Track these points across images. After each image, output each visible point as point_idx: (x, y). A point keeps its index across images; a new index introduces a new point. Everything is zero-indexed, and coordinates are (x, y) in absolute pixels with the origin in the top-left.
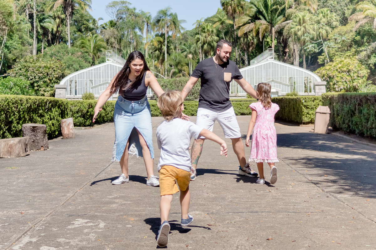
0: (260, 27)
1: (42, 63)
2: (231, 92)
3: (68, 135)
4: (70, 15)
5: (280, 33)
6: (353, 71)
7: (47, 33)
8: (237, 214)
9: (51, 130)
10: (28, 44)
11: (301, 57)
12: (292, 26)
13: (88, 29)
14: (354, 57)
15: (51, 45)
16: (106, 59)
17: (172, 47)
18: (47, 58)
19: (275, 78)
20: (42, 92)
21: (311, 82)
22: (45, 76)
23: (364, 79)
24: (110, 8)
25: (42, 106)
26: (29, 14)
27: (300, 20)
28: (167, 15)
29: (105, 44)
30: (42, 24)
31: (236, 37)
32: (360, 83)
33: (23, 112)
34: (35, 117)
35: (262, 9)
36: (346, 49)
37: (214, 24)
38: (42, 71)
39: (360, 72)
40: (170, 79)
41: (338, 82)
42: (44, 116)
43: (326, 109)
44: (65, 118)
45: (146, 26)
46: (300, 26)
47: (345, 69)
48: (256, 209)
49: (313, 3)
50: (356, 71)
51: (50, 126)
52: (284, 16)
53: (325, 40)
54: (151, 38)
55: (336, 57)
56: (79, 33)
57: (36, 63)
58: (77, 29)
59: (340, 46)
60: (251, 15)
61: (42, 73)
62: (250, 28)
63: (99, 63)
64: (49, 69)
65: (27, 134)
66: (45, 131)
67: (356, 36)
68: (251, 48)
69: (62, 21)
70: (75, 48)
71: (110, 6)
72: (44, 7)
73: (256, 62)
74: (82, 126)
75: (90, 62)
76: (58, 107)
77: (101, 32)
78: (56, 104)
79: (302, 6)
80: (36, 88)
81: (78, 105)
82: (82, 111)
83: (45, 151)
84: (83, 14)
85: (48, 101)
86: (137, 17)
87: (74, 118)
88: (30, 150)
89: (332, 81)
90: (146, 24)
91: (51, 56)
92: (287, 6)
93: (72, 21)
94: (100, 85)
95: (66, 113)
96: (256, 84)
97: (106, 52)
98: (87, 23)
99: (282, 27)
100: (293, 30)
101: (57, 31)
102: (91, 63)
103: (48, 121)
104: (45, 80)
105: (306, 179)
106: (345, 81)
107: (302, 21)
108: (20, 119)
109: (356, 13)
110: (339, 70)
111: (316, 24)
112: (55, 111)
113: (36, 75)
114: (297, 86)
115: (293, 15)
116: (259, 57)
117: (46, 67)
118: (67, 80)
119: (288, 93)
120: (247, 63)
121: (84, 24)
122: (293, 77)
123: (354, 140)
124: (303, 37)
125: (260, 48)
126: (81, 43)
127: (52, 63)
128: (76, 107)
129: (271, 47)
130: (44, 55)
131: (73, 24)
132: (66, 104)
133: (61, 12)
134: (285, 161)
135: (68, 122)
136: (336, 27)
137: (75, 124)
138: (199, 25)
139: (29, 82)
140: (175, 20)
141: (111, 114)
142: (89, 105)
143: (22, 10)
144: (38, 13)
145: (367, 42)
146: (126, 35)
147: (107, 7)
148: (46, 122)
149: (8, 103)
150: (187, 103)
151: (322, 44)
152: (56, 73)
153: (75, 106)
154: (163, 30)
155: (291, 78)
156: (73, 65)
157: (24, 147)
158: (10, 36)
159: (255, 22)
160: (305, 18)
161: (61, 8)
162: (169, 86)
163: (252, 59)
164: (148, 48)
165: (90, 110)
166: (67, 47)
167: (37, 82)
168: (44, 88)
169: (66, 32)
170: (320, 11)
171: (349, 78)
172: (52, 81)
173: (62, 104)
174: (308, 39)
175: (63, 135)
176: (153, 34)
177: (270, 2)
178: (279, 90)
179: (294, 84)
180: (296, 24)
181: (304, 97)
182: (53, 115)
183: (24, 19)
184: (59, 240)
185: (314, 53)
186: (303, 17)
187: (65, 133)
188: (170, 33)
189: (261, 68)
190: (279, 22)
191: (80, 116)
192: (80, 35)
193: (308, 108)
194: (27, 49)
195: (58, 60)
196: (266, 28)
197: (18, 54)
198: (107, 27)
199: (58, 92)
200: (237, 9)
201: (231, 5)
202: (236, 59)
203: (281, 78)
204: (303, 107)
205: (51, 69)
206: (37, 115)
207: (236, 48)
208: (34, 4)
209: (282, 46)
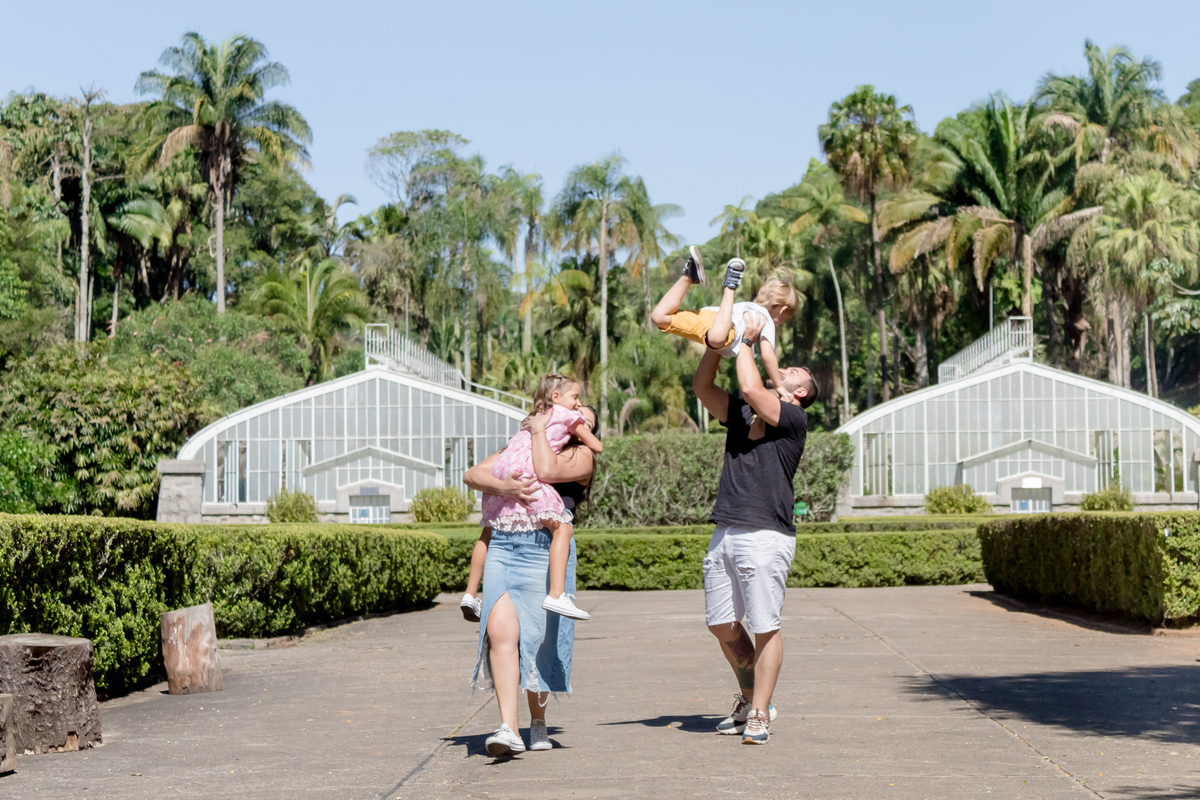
0: (977, 236)
1: (111, 372)
2: (865, 488)
3: (191, 676)
4: (224, 186)
5: (1053, 255)
7: (135, 256)
9: (119, 656)
10: (58, 299)
11: (1136, 350)
12: (1101, 230)
13: (294, 240)
15: (149, 304)
16: (367, 360)
17: (629, 310)
18: (131, 354)
19: (1039, 435)
20: (105, 491)
21: (1181, 450)
22: (119, 424)
24: (385, 157)
25: (82, 558)
26: (64, 183)
27: (1131, 204)
28: (610, 185)
29: (361, 299)
30: (113, 220)
31: (880, 271)
34: (49, 606)
35: (984, 163)
37: (792, 220)
38: (110, 404)
40: (620, 437)
44: (183, 604)
45: (523, 230)
46: (1135, 229)
49: (1180, 142)
51: (116, 642)
52: (1070, 190)
54: (546, 277)
56: (261, 255)
57: (85, 374)
58: (253, 238)
60: (939, 188)
61: (106, 412)
62: (935, 239)
63: (339, 374)
64: (137, 396)
65: (10, 682)
66: (88, 665)
68: (940, 317)
69: (195, 207)
70: (243, 314)
71: (385, 152)
72: (123, 155)
73: (959, 369)
74: (258, 635)
75: (300, 370)
76: (152, 562)
77: (348, 251)
78: (140, 548)
79: (1140, 153)
80: (83, 474)
81: (240, 546)
82: (256, 573)
83: (86, 755)
84: (276, 182)
85: (110, 536)
86: (491, 193)
87: (224, 602)
88: (20, 750)
90: (525, 220)
91: (146, 347)
92: (1080, 153)
93: (236, 207)
94: (340, 462)
95: (187, 583)
96: (962, 456)
97: (367, 332)
98: (293, 216)
99: (1061, 235)
100: (1104, 245)
101: (175, 248)
102: (307, 374)
103: (106, 617)
104: (121, 440)
107: (1139, 209)
112: (141, 576)
113: (83, 423)
114: (1127, 467)
115: (1107, 188)
116: (974, 353)
117: (123, 390)
118: (209, 443)
119: (1091, 493)
120: (923, 372)
121: (279, 221)
122: (1108, 432)
124: (1144, 274)
125: (976, 316)
126: (266, 296)
127: (148, 372)
128: (233, 556)
129: (1018, 311)
130: (119, 343)
131: (237, 220)
132: (189, 545)
133: (189, 173)
135: (194, 624)
137: (229, 625)
138: (735, 226)
139: (54, 448)
140: (640, 206)
141: (379, 582)
142: (285, 547)
143: (35, 167)
144: (101, 179)
146: (444, 265)
147: (372, 154)
148: (101, 624)
150: (690, 537)
152: (165, 412)
153: (230, 554)
154: (594, 242)
155: (1103, 432)
156: (233, 381)
159: (954, 213)
160: (1152, 197)
161: (192, 157)
162: (616, 465)
163: (944, 359)
164: (533, 313)
165: (289, 569)
166: (213, 312)
167: (87, 449)
168: (114, 475)
169: (207, 250)
172: (148, 447)
173: (171, 546)
174: (1164, 279)
175: (171, 677)
176: (555, 256)
177: (1012, 137)
178: (1053, 481)
179: (1113, 459)
180: (1117, 220)
182: (132, 591)
183: (42, 201)
185: (1192, 334)
186: (1145, 193)
187: (180, 667)
188: (621, 258)
189: (984, 394)
190: (1051, 215)
191: (250, 595)
192: (263, 263)
193: (1186, 560)
194: (51, 318)
195: (174, 360)
196: (1000, 239)
197: (14, 338)
198: (372, 233)
199: (169, 488)
200: (883, 162)
201: (861, 148)
202: (883, 359)
203: (1060, 433)
204: (1166, 558)
205: (143, 399)
206: (59, 595)
207: (882, 314)
208: (83, 141)
209: (1062, 308)
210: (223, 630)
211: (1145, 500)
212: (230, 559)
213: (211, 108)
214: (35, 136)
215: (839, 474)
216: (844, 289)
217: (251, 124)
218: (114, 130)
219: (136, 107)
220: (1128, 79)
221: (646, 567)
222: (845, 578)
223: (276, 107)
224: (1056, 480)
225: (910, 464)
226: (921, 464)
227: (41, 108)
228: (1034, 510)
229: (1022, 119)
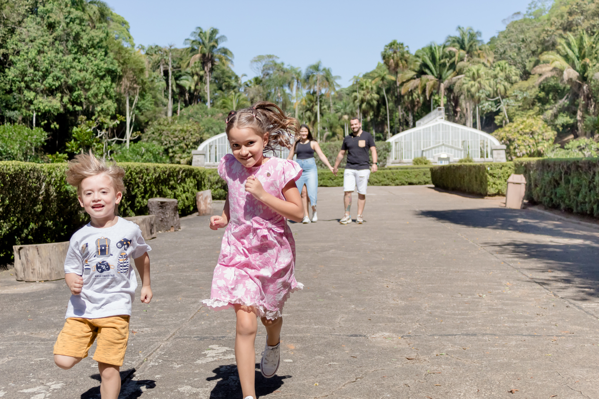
0: (428, 84)
1: (178, 125)
2: (395, 157)
3: (205, 211)
4: (209, 71)
5: (450, 90)
6: (537, 134)
7: (184, 92)
8: (445, 338)
9: (184, 205)
10: (163, 105)
11: (474, 117)
12: (464, 81)
13: (229, 87)
14: (538, 116)
15: (188, 106)
17: (326, 107)
18: (184, 120)
19: (446, 142)
20: (177, 159)
21: (488, 146)
22: (181, 140)
23: (551, 142)
24: (255, 63)
25: (173, 176)
26: (164, 71)
27: (474, 74)
28: (320, 70)
30: (178, 82)
31: (399, 95)
32: (546, 146)
33: (150, 183)
34: (164, 190)
35: (429, 62)
36: (528, 107)
37: (373, 80)
38: (178, 134)
39: (546, 134)
40: (324, 143)
41: (519, 146)
42: (175, 188)
43: (521, 179)
44: (202, 190)
45: (295, 83)
46: (474, 81)
47: (527, 131)
48: (472, 329)
49: (488, 56)
50: (540, 132)
51: (184, 201)
52: (455, 70)
53: (503, 98)
54: (302, 97)
55: (517, 117)
56: (220, 92)
57: (171, 126)
58: (218, 87)
59: (520, 104)
60: (416, 70)
62: (415, 85)
64: (185, 132)
65: (154, 212)
66: (176, 207)
67: (540, 92)
68: (416, 108)
69: (201, 78)
70: (215, 109)
71: (256, 61)
72: (180, 63)
73: (422, 123)
74: (223, 199)
76: (193, 178)
77: (245, 90)
78: (190, 174)
79: (476, 59)
80: (171, 154)
83: (176, 233)
84: (224, 70)
85: (181, 170)
86: (286, 73)
87: (213, 190)
88: (157, 231)
89: (512, 145)
90: (296, 81)
91: (188, 118)
92: (457, 59)
93: (213, 78)
95: (203, 184)
96: (424, 147)
98: (229, 80)
99: (452, 83)
100: (465, 86)
101: (196, 90)
103: (181, 193)
104: (181, 145)
105: (524, 277)
106: (528, 145)
107: (476, 75)
108: (146, 192)
109: (540, 65)
110: (521, 132)
111: (492, 79)
112: (190, 182)
113: (171, 140)
114: (472, 151)
115: (466, 69)
116: (427, 118)
117: (182, 131)
118: (206, 146)
119: (461, 159)
120: (411, 124)
121: (225, 82)
122: (467, 141)
123: (559, 217)
124: (477, 94)
125: (426, 108)
126: (222, 103)
127: (189, 125)
129: (439, 106)
130: (180, 117)
131: (213, 81)
132: (203, 173)
133: (199, 68)
134: (485, 248)
135: (206, 195)
136: (516, 82)
138: (357, 82)
139: (163, 147)
140: (328, 77)
143: (156, 66)
144: (174, 70)
145: (552, 99)
147: (252, 62)
148: (179, 196)
149: (130, 173)
151: (500, 102)
152: (194, 137)
154: (315, 87)
155: (465, 141)
156: (213, 128)
157: (149, 228)
158: (142, 96)
159: (421, 77)
160: (480, 72)
161: (200, 63)
163: (418, 120)
164: (298, 108)
166: (207, 108)
167: (172, 147)
168: (180, 155)
169: (205, 90)
170: (496, 63)
171: (532, 141)
172: (189, 147)
173: (198, 173)
174: (483, 96)
175: (199, 211)
176: (304, 92)
177: (438, 54)
179: (468, 149)
180: (469, 79)
181: (489, 163)
182: (188, 186)
183: (158, 76)
184: (181, 389)
185: (491, 112)
186: (478, 71)
187: (202, 208)
188: (323, 91)
189: (430, 130)
190: (450, 77)
191: (220, 188)
192: (220, 94)
193: (494, 177)
194: (161, 110)
195: (196, 122)
196: (434, 85)
197: (151, 116)
198: (252, 85)
199: (195, 158)
200: (400, 62)
201: (393, 58)
202: (400, 120)
203: (452, 141)
204: (489, 176)
205: (187, 133)
206: (167, 187)
207: (400, 107)
208: (169, 59)
209: (452, 105)
210: (214, 198)
211: (477, 160)
212: (215, 177)
213: (205, 49)
214: (156, 57)
215: (387, 153)
216: (388, 100)
217: (217, 54)
218: (178, 56)
219: (184, 49)
220: (472, 37)
221: (333, 180)
222: (391, 183)
223: (224, 48)
224: (451, 155)
225: (408, 150)
226: (411, 151)
227: (157, 50)
228: (445, 163)
229: (441, 49)
